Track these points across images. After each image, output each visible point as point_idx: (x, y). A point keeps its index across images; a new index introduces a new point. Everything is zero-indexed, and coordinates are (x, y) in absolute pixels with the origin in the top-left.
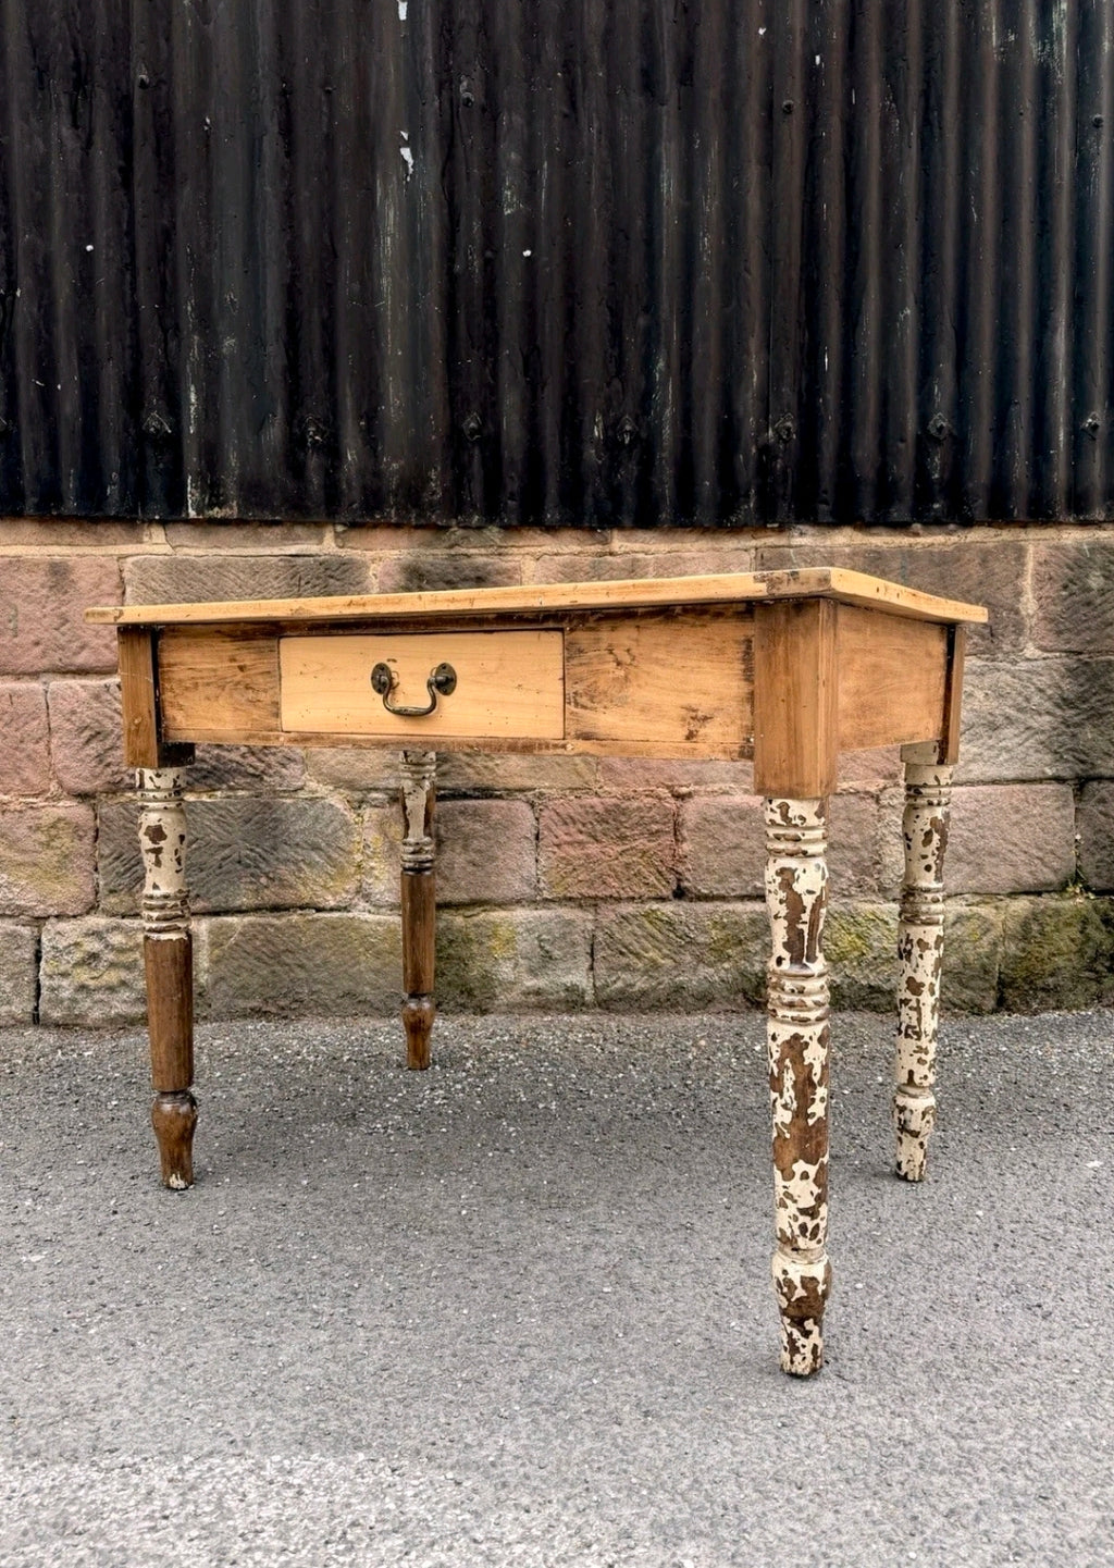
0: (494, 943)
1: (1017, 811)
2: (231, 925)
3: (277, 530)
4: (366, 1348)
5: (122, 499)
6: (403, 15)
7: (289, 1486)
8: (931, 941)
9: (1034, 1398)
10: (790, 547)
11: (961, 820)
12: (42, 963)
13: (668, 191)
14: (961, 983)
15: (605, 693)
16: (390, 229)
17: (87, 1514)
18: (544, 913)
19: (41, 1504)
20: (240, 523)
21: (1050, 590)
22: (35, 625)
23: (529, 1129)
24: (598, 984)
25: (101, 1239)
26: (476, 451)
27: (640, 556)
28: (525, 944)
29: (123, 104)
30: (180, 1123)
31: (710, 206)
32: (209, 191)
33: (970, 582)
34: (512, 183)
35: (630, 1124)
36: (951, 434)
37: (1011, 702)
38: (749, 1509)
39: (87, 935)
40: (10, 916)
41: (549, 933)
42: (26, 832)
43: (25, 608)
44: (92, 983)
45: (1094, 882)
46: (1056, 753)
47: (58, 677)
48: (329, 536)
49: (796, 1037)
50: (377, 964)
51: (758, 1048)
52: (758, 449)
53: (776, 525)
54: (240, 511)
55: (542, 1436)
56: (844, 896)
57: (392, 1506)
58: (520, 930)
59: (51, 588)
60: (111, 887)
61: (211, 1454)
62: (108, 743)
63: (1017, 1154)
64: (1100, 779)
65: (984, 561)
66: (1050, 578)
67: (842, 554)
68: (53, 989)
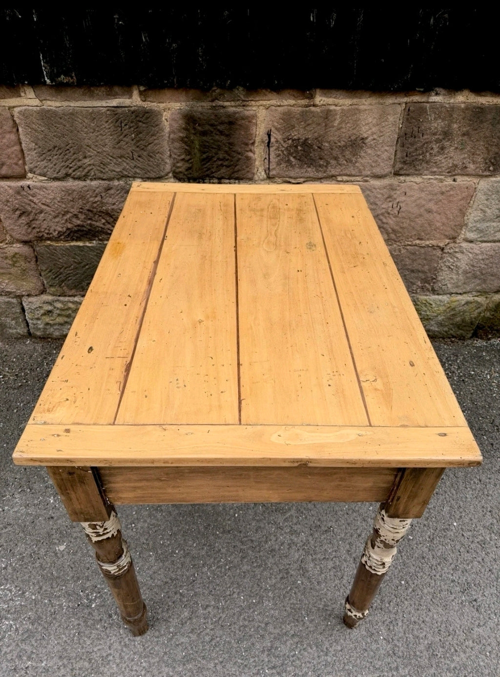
3: (102, 89)
10: (428, 102)
11: (483, 260)
12: (26, 314)
20: (79, 86)
27: (333, 108)
39: (44, 303)
40: (5, 295)
44: (51, 322)
48: (135, 93)
53: (422, 90)
54: (77, 79)
56: (413, 293)
60: (50, 284)
67: (459, 108)
68: (34, 324)
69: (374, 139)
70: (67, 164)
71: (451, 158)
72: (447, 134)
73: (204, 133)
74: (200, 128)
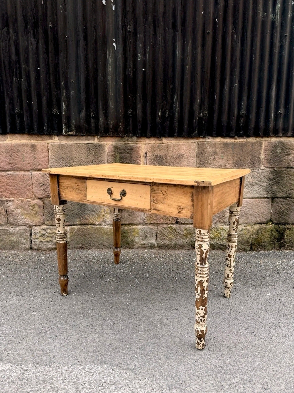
0: (134, 233)
1: (257, 205)
2: (74, 228)
3: (84, 137)
4: (107, 339)
5: (48, 130)
6: (114, 9)
7: (91, 373)
8: (234, 246)
9: (250, 356)
10: (205, 142)
11: (244, 207)
12: (32, 236)
13: (178, 54)
14: (242, 244)
15: (160, 201)
16: (111, 64)
17: (49, 378)
18: (146, 227)
19: (40, 376)
20: (75, 135)
21: (268, 153)
22: (28, 159)
23: (142, 281)
24: (158, 243)
25: (49, 309)
26: (131, 119)
27: (170, 144)
28: (141, 233)
29: (45, 32)
30: (65, 282)
31: (188, 58)
32: (67, 55)
33: (249, 151)
34: (140, 52)
35: (164, 280)
36: (245, 115)
37: (257, 179)
38: (187, 382)
39: (42, 230)
40: (25, 225)
41: (147, 231)
42: (27, 206)
43: (26, 155)
44: (43, 240)
45: (275, 221)
46: (267, 191)
47: (34, 171)
48: (96, 139)
49: (201, 281)
50: (108, 237)
51: (194, 260)
52: (198, 118)
53: (202, 137)
54: (75, 133)
55: (144, 362)
56: (216, 224)
57: (112, 378)
58: (140, 230)
59: (32, 150)
60: (47, 219)
61: (74, 364)
62: (46, 187)
63: (252, 291)
64: (277, 198)
65: (252, 146)
66: (268, 150)
67: (218, 144)
68: (34, 242)
69: (187, 155)
70: (66, 164)
71: (219, 162)
72: (215, 153)
73: (121, 153)
74: (119, 151)
